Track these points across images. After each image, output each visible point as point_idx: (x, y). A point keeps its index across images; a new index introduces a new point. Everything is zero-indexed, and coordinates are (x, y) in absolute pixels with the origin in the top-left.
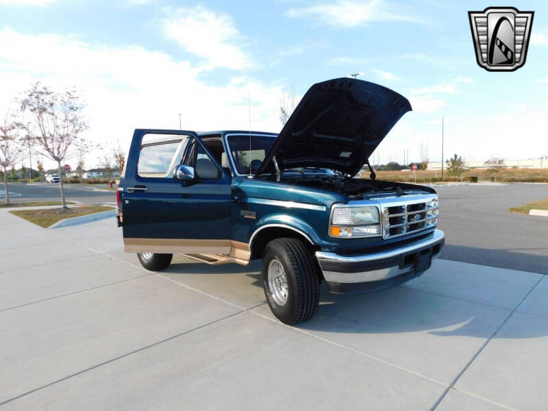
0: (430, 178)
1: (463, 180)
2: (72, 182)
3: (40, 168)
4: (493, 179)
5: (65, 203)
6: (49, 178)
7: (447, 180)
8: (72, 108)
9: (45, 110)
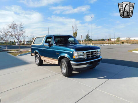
0: (111, 43)
1: (120, 43)
2: (22, 45)
3: (15, 41)
4: (128, 43)
5: (20, 50)
6: (17, 44)
7: (116, 43)
8: (21, 28)
9: (15, 28)
